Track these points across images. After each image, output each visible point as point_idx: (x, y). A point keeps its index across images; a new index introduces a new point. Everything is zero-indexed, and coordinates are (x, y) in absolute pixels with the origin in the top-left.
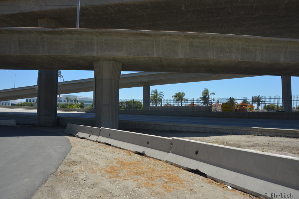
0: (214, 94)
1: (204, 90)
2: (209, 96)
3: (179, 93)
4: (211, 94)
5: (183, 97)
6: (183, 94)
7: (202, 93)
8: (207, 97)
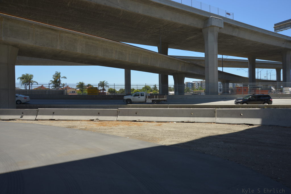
0: (65, 78)
1: (56, 74)
2: (61, 80)
3: (27, 75)
4: (62, 78)
5: (32, 80)
6: (32, 76)
7: (53, 76)
8: (58, 80)
